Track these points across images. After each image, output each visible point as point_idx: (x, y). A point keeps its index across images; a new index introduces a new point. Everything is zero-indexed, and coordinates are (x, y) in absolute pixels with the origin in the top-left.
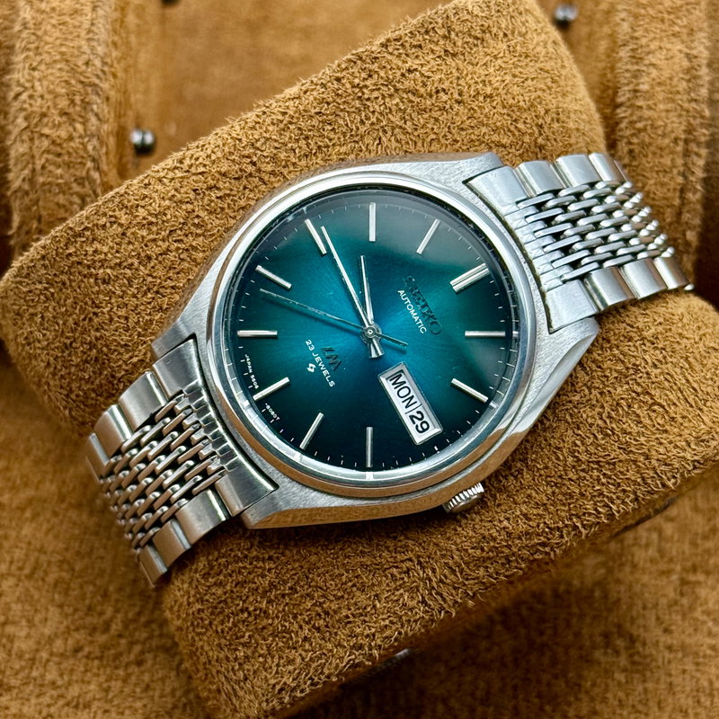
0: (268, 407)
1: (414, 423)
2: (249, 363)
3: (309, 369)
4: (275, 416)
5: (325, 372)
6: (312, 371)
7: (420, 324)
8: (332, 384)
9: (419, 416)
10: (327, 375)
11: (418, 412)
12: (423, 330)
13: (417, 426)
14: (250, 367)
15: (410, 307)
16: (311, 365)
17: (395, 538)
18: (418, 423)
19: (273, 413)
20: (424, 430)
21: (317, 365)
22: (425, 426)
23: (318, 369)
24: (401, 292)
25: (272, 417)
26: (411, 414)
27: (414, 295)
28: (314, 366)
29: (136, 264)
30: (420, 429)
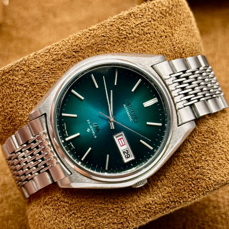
0: (71, 143)
1: (124, 154)
2: (65, 126)
3: (87, 131)
4: (73, 147)
5: (93, 132)
6: (89, 131)
7: (130, 118)
8: (95, 137)
9: (127, 152)
10: (94, 134)
11: (126, 151)
12: (131, 120)
13: (125, 156)
14: (65, 128)
15: (127, 111)
16: (88, 129)
17: (114, 199)
18: (126, 154)
19: (72, 146)
20: (128, 157)
21: (90, 129)
22: (128, 156)
23: (91, 131)
24: (124, 105)
25: (72, 147)
26: (124, 151)
27: (129, 107)
28: (89, 130)
29: (28, 86)
30: (127, 157)
